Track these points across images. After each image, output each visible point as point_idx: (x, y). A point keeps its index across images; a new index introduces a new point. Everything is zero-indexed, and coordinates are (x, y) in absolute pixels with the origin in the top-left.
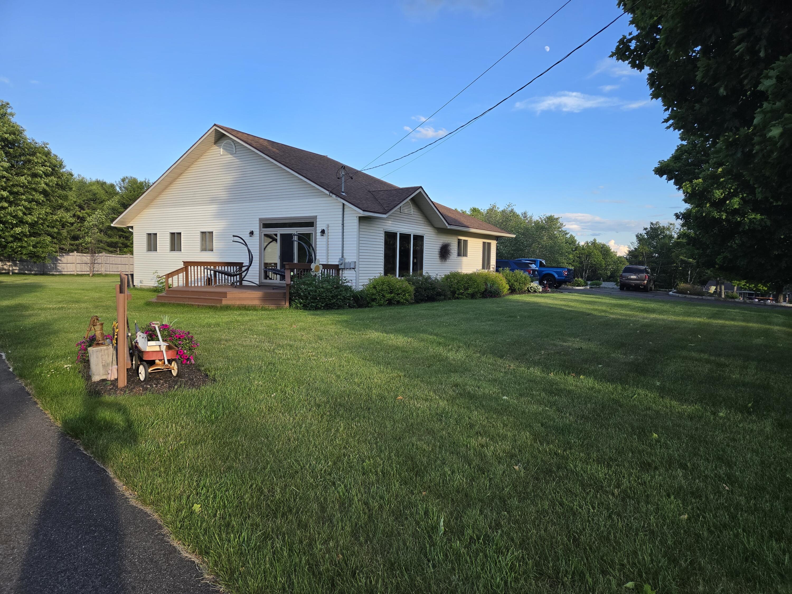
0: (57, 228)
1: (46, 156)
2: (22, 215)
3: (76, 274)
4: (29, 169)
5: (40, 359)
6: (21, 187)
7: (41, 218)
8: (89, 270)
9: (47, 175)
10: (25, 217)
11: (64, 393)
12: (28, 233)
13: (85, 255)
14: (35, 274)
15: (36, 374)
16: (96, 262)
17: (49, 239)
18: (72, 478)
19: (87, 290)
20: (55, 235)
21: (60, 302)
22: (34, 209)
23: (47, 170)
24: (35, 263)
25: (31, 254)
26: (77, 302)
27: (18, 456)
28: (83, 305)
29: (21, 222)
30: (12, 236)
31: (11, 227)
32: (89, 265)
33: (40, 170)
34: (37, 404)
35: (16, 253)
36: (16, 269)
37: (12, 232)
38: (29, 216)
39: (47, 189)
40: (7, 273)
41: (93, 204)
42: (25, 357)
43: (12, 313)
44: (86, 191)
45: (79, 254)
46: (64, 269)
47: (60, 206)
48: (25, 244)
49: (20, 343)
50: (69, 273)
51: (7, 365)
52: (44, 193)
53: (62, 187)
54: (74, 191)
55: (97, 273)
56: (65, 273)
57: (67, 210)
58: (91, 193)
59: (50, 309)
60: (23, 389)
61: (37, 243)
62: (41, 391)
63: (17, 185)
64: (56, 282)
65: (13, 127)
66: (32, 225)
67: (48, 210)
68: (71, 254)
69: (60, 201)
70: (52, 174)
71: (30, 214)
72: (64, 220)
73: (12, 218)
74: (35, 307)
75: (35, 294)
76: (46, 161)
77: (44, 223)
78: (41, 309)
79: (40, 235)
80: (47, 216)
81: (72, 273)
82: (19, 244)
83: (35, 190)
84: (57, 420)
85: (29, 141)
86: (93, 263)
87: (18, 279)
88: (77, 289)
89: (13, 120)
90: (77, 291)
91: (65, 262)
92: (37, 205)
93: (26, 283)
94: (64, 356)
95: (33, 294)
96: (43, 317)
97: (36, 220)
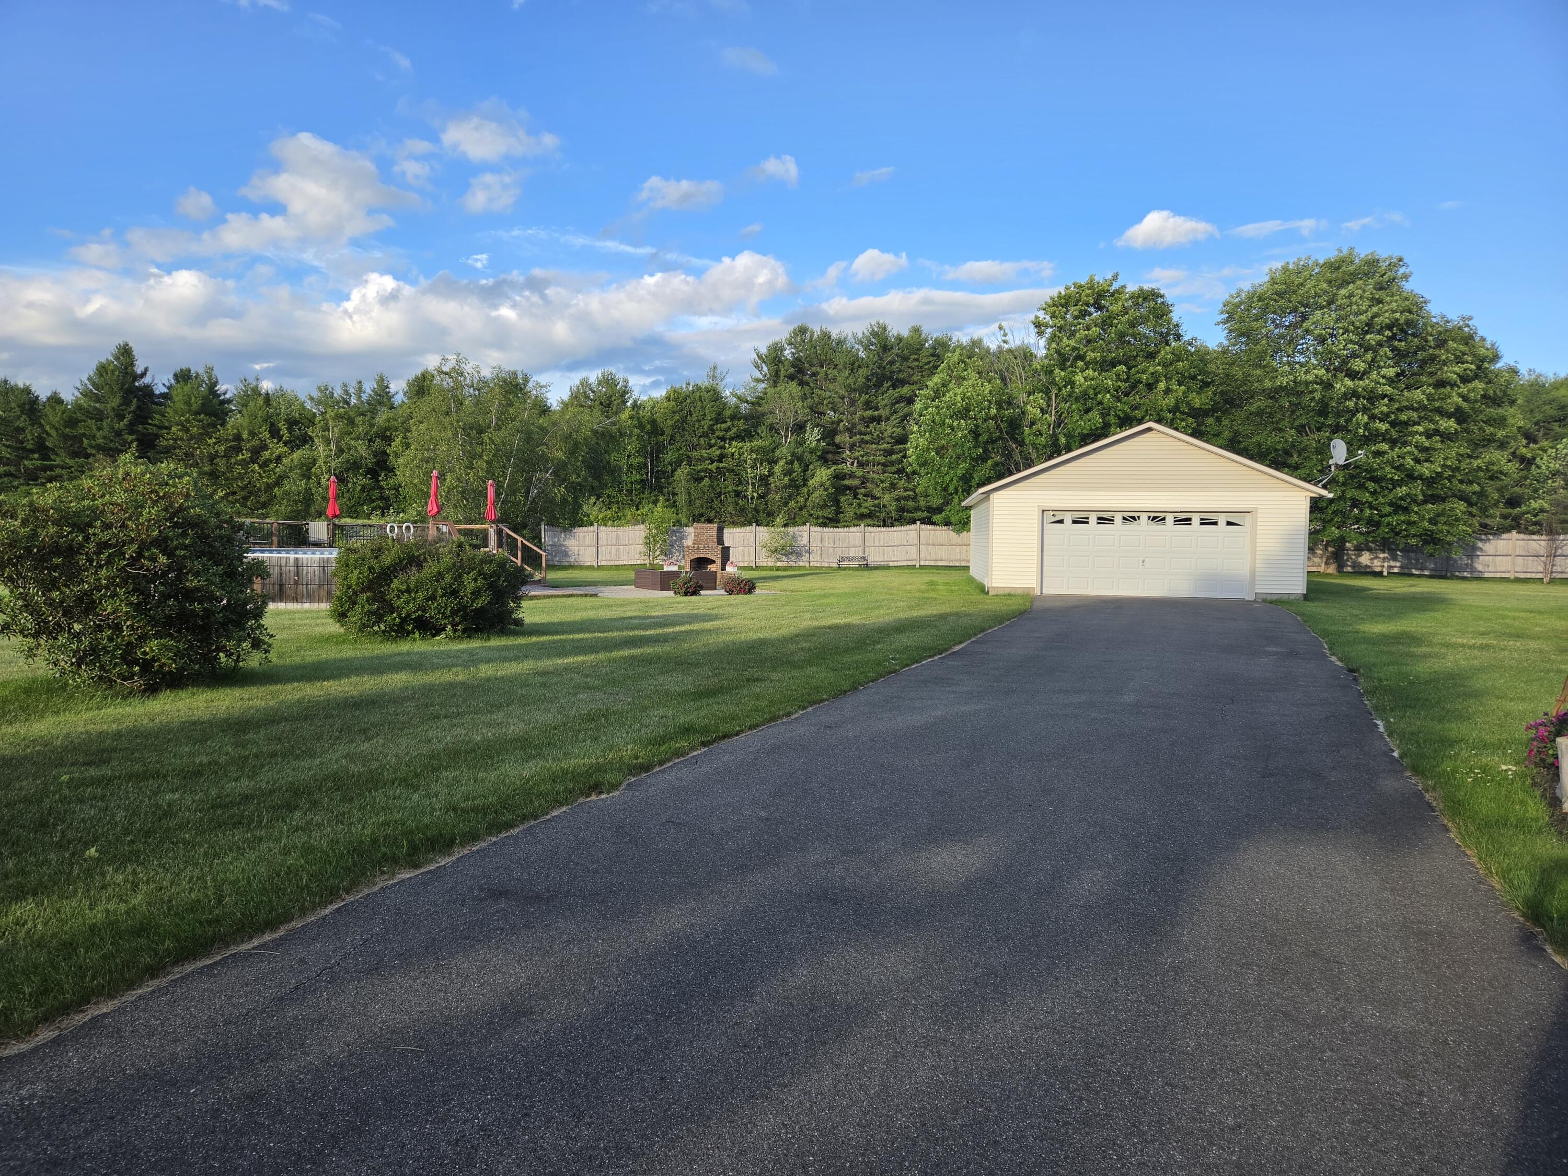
0: (1479, 484)
1: (1467, 344)
2: (1412, 463)
3: (1512, 577)
4: (1432, 374)
5: (1452, 743)
6: (1414, 409)
7: (1449, 467)
8: (1541, 569)
9: (1465, 379)
10: (1418, 467)
11: (1503, 822)
12: (1421, 497)
13: (1535, 537)
14: (1430, 577)
15: (1444, 771)
16: (1559, 552)
17: (1461, 506)
18: (1532, 1004)
19: (1540, 613)
20: (1474, 498)
21: (1483, 634)
22: (1436, 450)
23: (1465, 370)
24: (1431, 555)
25: (1426, 535)
26: (1518, 636)
27: (1419, 922)
28: (1533, 645)
29: (1411, 477)
30: (1391, 504)
31: (1390, 486)
32: (1543, 559)
33: (1451, 372)
34: (1448, 830)
35: (1397, 534)
36: (1396, 566)
37: (1391, 496)
38: (1426, 465)
39: (1465, 405)
40: (1379, 574)
41: (1557, 428)
42: (1421, 735)
43: (1393, 649)
44: (1544, 403)
45: (1522, 536)
46: (1488, 566)
47: (1489, 440)
48: (1414, 518)
49: (1411, 707)
50: (1498, 575)
51: (1387, 744)
52: (1460, 416)
53: (1495, 401)
54: (1520, 407)
55: (1559, 576)
56: (1491, 575)
57: (1502, 445)
58: (1555, 405)
59: (1463, 646)
60: (1419, 795)
61: (1438, 515)
62: (1456, 807)
63: (1407, 408)
64: (1472, 594)
65: (1406, 299)
66: (1430, 482)
67: (1462, 450)
68: (1505, 536)
69: (1489, 430)
70: (1476, 377)
71: (1427, 461)
72: (1495, 468)
73: (1393, 471)
74: (1435, 640)
75: (1432, 614)
76: (1464, 354)
77: (1454, 476)
78: (1448, 645)
79: (1444, 500)
80: (1460, 462)
81: (1504, 575)
82: (1403, 518)
83: (1441, 412)
84: (1491, 872)
85: (1434, 320)
86: (1552, 555)
87: (1399, 585)
88: (1516, 610)
89: (1408, 286)
90: (1517, 614)
91: (1491, 552)
92: (1442, 442)
93: (1413, 593)
94: (1500, 746)
95: (1428, 615)
96: (1451, 661)
97: (1439, 470)
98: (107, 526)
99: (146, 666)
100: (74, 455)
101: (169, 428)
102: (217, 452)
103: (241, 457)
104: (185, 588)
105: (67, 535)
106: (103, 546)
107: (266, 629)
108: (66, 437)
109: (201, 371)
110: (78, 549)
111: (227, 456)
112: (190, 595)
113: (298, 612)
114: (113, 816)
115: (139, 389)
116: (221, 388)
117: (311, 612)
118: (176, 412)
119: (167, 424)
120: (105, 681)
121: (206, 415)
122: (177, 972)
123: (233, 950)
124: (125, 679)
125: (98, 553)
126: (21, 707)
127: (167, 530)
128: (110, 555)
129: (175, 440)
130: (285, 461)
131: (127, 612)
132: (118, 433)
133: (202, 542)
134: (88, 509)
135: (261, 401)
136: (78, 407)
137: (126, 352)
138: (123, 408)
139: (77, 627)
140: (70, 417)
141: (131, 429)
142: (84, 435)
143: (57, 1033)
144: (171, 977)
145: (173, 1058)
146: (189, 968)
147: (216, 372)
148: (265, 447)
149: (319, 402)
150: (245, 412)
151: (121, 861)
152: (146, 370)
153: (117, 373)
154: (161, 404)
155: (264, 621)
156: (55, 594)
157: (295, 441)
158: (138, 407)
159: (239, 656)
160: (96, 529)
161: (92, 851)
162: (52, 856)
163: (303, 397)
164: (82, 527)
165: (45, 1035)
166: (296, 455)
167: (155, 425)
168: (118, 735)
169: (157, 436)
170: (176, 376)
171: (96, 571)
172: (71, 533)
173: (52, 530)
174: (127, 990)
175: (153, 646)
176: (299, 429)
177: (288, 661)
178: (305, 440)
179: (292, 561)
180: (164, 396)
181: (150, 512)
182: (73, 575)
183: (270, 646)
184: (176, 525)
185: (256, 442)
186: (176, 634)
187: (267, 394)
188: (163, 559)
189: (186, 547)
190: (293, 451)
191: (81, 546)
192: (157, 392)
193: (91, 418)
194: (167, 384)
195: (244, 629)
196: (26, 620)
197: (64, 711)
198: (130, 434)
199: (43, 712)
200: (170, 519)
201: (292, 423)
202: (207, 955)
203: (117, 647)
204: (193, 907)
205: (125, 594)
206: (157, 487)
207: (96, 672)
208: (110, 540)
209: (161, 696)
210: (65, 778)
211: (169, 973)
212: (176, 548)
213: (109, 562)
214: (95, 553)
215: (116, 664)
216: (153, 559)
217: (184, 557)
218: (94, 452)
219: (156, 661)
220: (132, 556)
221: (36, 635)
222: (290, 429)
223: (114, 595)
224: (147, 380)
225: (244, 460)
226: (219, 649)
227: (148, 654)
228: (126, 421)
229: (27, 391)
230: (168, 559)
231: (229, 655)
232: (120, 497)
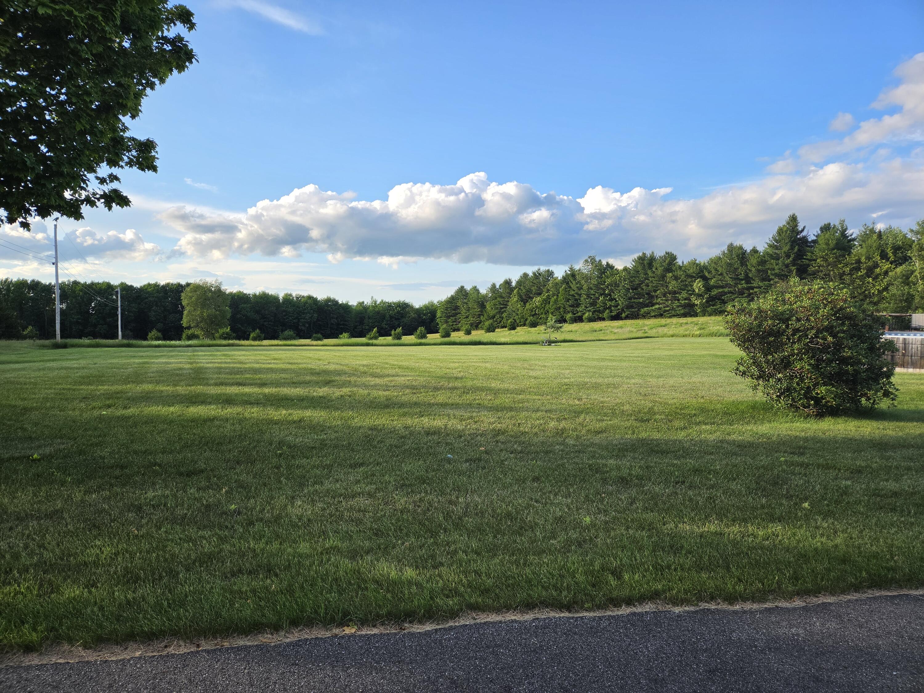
98: (798, 320)
99: (818, 401)
100: (763, 280)
101: (815, 260)
102: (844, 271)
103: (860, 273)
104: (843, 356)
105: (777, 325)
106: (796, 331)
107: (894, 385)
108: (759, 271)
109: (837, 223)
110: (782, 333)
111: (851, 274)
112: (844, 361)
113: (904, 374)
114: (814, 487)
115: (800, 239)
116: (849, 232)
117: (915, 375)
118: (820, 250)
119: (815, 257)
120: (793, 407)
121: (838, 250)
122: (870, 593)
123: (905, 592)
124: (805, 407)
125: (793, 335)
126: (751, 416)
127: (833, 322)
128: (800, 336)
129: (819, 267)
130: (890, 273)
131: (808, 369)
132: (787, 266)
133: (853, 329)
134: (788, 310)
135: (875, 237)
136: (766, 253)
137: (793, 219)
138: (790, 251)
139: (780, 375)
140: (762, 260)
141: (794, 263)
142: (768, 269)
143: (804, 604)
144: (866, 595)
145: (878, 648)
146: (877, 593)
147: (846, 223)
148: (876, 266)
149: (917, 233)
150: (864, 245)
151: (826, 515)
152: (804, 227)
153: (788, 232)
154: (812, 247)
155: (893, 379)
156: (770, 357)
157: (898, 261)
158: (799, 250)
159: (874, 401)
160: (793, 322)
161: (806, 505)
162: (784, 502)
163: (905, 230)
164: (786, 321)
165: (798, 603)
166: (899, 270)
167: (807, 259)
168: (806, 439)
169: (808, 265)
170: (821, 229)
171: (792, 345)
172: (779, 324)
173: (770, 322)
174: (841, 594)
175: (822, 390)
176: (902, 253)
177: (905, 407)
178: (906, 259)
179: (901, 340)
180: (814, 242)
181: (823, 311)
182: (779, 347)
183: (896, 396)
184: (838, 318)
185: (870, 264)
186: (836, 384)
187: (880, 232)
188: (830, 339)
189: (844, 332)
190: (896, 267)
191: (784, 331)
192: (810, 240)
193: (773, 259)
194: (816, 234)
195: (879, 384)
196: (754, 370)
197: (773, 421)
198: (793, 266)
199: (763, 419)
200: (834, 315)
201: (896, 249)
202: (889, 590)
203: (802, 389)
204: (875, 556)
205: (807, 358)
206: (827, 296)
207: (790, 402)
208: (800, 327)
209: (826, 419)
210: (782, 459)
211: (865, 592)
212: (838, 332)
213: (799, 340)
214: (792, 335)
215: (801, 398)
216: (824, 339)
217: (843, 338)
218: (773, 277)
219: (824, 399)
220: (812, 337)
221: (758, 378)
222: (894, 253)
223: (801, 359)
224: (804, 234)
225: (862, 276)
226: (862, 396)
227: (819, 394)
228: (791, 259)
229: (741, 248)
230: (833, 339)
231: (868, 399)
232: (806, 303)
